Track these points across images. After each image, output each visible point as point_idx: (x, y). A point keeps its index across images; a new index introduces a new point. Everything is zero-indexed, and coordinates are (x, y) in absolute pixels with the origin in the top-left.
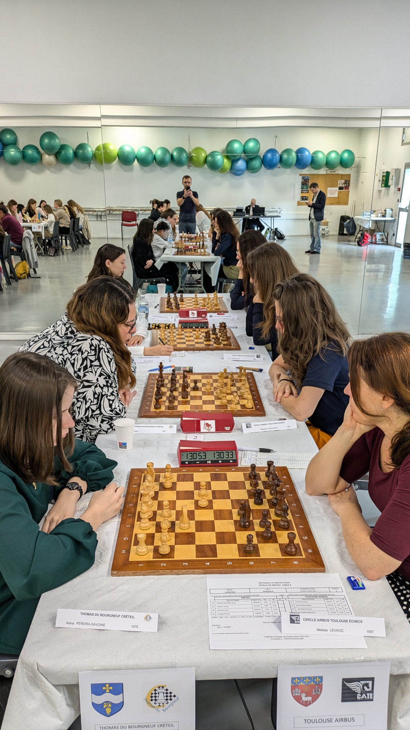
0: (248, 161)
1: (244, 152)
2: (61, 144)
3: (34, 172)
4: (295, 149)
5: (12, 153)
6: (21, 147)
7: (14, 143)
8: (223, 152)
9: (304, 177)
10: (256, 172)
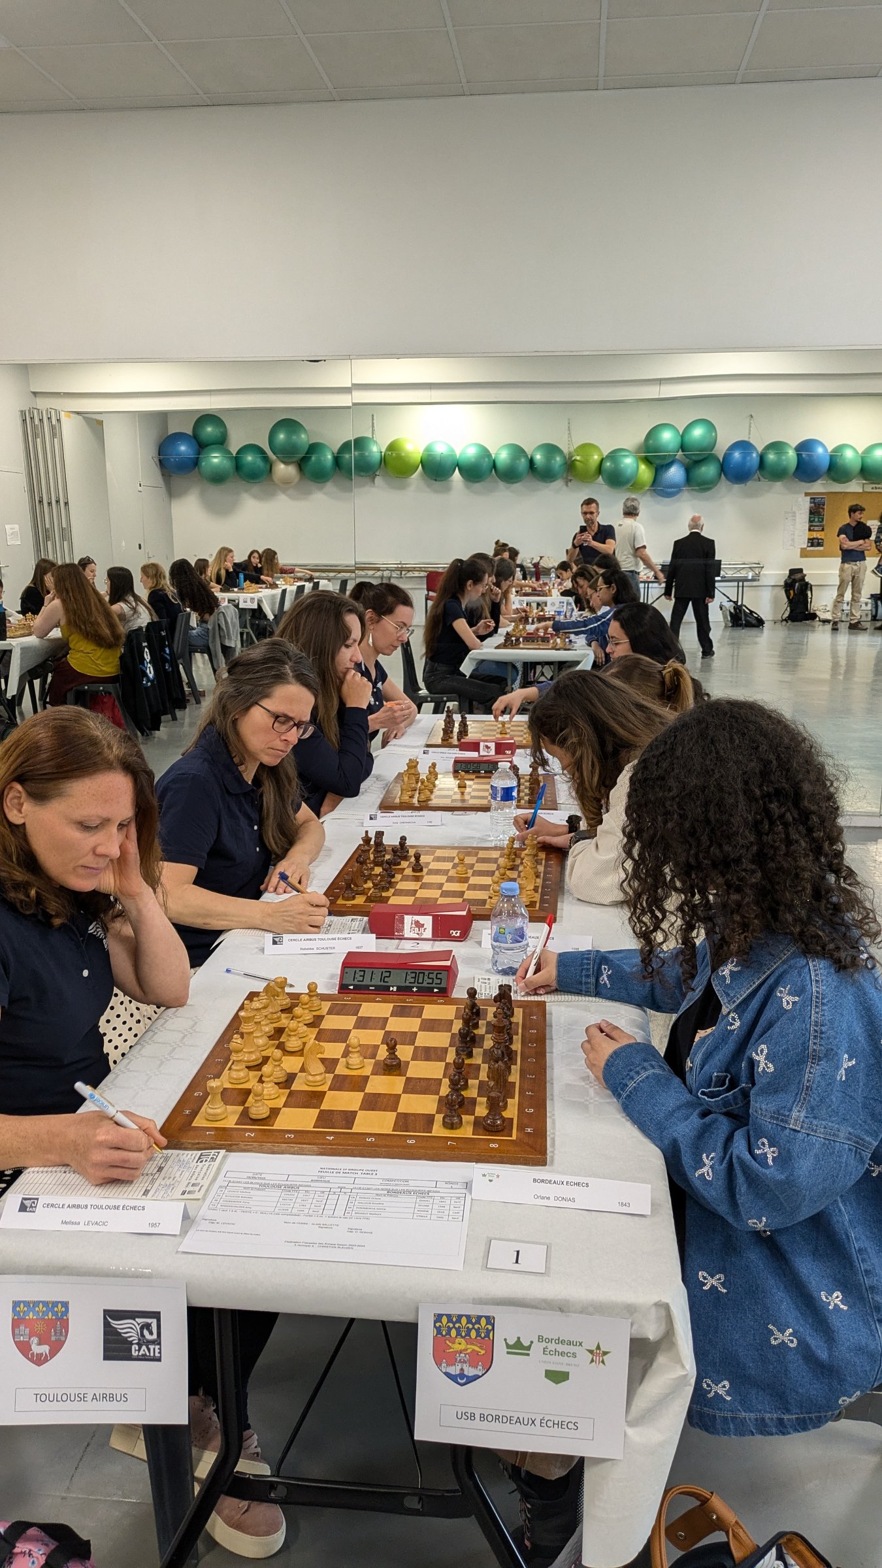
0: (690, 468)
1: (683, 447)
2: (311, 443)
3: (255, 497)
4: (794, 443)
5: (216, 460)
6: (234, 450)
7: (221, 442)
8: (638, 450)
9: (814, 498)
10: (709, 489)
